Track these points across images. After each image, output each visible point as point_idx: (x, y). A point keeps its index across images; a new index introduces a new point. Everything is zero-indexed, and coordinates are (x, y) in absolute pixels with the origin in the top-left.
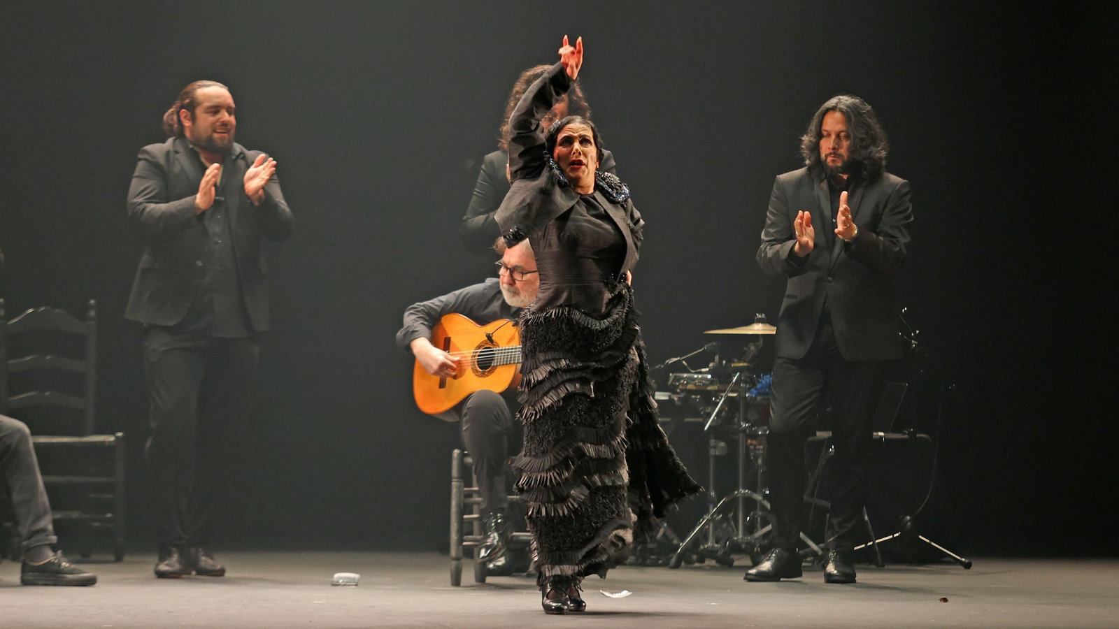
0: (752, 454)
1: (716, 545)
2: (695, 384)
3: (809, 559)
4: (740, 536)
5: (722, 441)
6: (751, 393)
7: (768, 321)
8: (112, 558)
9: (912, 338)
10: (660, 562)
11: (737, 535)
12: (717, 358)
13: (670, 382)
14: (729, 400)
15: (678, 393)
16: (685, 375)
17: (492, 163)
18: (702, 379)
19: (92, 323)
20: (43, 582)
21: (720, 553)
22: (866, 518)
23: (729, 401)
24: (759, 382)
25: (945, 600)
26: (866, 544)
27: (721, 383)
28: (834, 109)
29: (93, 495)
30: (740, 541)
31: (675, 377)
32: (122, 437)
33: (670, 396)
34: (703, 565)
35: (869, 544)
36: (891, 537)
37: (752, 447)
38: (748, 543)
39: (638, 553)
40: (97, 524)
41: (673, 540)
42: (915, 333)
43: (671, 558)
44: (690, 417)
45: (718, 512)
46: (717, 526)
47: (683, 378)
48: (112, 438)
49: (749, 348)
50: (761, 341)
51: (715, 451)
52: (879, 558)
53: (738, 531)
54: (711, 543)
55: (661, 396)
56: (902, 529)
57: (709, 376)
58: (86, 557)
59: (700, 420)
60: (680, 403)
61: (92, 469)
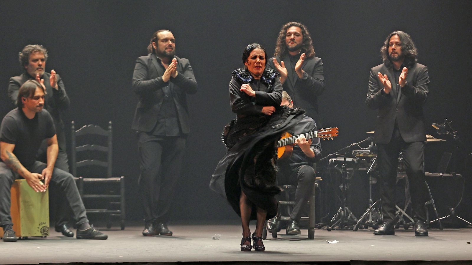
1: (372, 221)
2: (363, 154)
3: (411, 227)
5: (374, 177)
8: (120, 228)
9: (454, 134)
10: (349, 228)
11: (381, 217)
12: (372, 143)
13: (352, 154)
15: (356, 158)
16: (359, 150)
18: (366, 152)
19: (110, 131)
21: (374, 224)
22: (435, 209)
25: (469, 243)
26: (435, 220)
27: (374, 154)
28: (395, 34)
31: (355, 151)
32: (123, 178)
33: (352, 159)
34: (367, 229)
35: (436, 220)
36: (446, 217)
39: (340, 225)
40: (113, 215)
41: (354, 219)
42: (455, 132)
43: (354, 226)
44: (361, 168)
45: (373, 207)
46: (373, 213)
47: (358, 152)
48: (119, 179)
51: (372, 182)
52: (441, 226)
53: (381, 216)
54: (370, 220)
55: (349, 159)
56: (450, 214)
57: (369, 151)
58: (109, 228)
59: (366, 169)
60: (357, 162)
61: (111, 192)
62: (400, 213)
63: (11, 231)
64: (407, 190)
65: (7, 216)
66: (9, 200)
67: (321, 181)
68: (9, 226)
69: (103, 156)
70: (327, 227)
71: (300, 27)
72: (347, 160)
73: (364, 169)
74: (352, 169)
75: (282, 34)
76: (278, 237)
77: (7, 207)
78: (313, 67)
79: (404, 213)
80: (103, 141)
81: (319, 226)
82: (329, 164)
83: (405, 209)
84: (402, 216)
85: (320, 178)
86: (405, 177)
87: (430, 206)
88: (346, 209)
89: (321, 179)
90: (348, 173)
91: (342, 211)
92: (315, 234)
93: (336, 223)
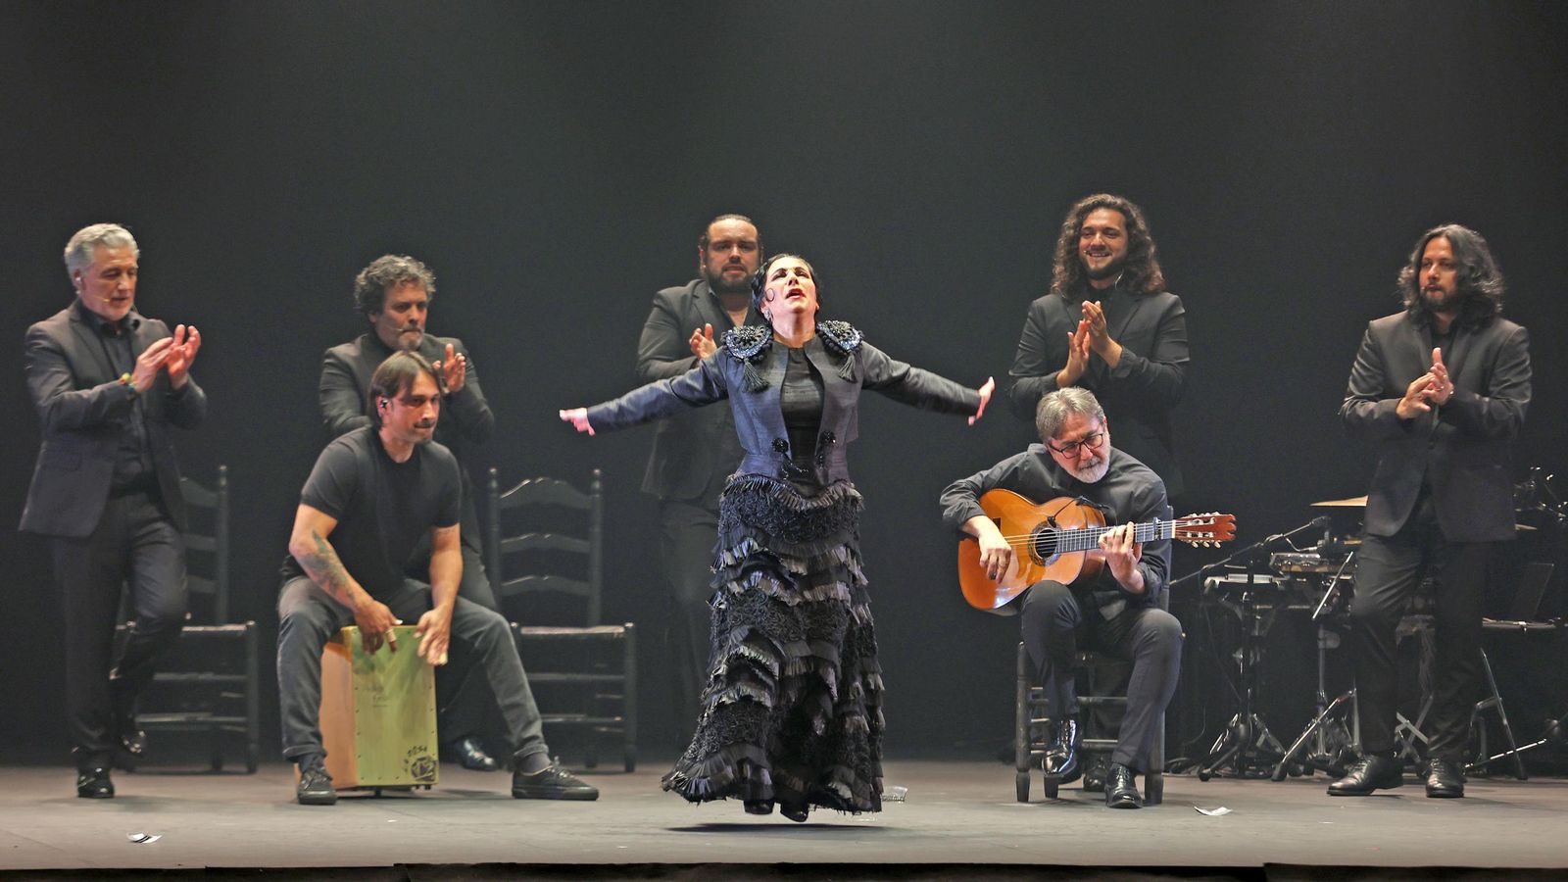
1: (1327, 754)
2: (1301, 566)
5: (1334, 632)
9: (1559, 511)
10: (1261, 773)
11: (1352, 742)
12: (1327, 534)
13: (1271, 564)
14: (1339, 581)
15: (1281, 576)
16: (1289, 555)
17: (1041, 310)
18: (1310, 559)
19: (598, 496)
20: (538, 795)
21: (1332, 763)
22: (1505, 722)
23: (1341, 584)
26: (1504, 752)
27: (1331, 563)
28: (1440, 233)
29: (599, 696)
31: (1278, 556)
32: (632, 627)
33: (1271, 580)
34: (1311, 777)
35: (1508, 753)
36: (1535, 744)
39: (1235, 763)
40: (604, 729)
41: (1276, 747)
42: (1562, 504)
43: (1274, 768)
44: (1295, 604)
45: (1329, 716)
46: (1328, 730)
47: (1287, 558)
48: (621, 630)
51: (1325, 644)
52: (1521, 768)
53: (1353, 738)
54: (1321, 752)
55: (1260, 579)
56: (1548, 735)
57: (1318, 556)
58: (591, 766)
59: (1308, 607)
60: (1283, 587)
61: (598, 665)
62: (1407, 732)
63: (318, 772)
64: (1424, 667)
65: (308, 729)
66: (317, 686)
68: (314, 759)
69: (575, 566)
70: (1198, 768)
71: (1121, 209)
72: (1256, 581)
73: (1305, 607)
74: (1271, 607)
75: (1069, 228)
76: (1060, 795)
77: (309, 705)
78: (1154, 322)
79: (1416, 731)
80: (575, 522)
81: (1175, 765)
82: (1207, 590)
83: (1420, 721)
84: (1411, 739)
86: (1418, 632)
87: (1490, 714)
88: (1253, 719)
90: (1259, 618)
91: (1241, 726)
92: (1166, 789)
93: (1223, 758)
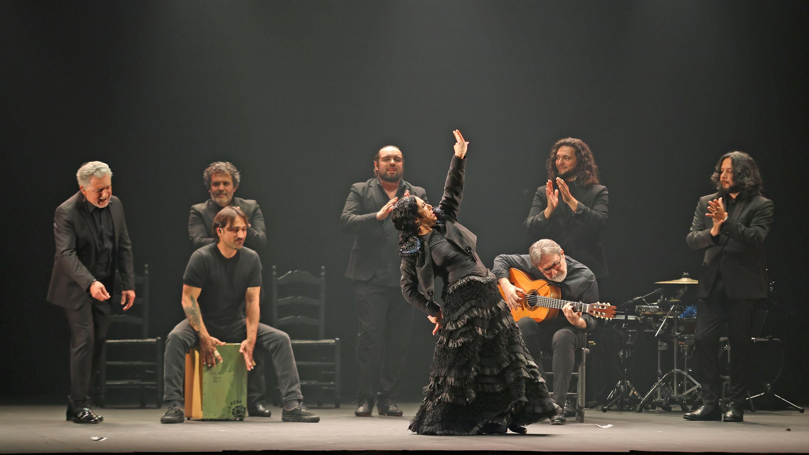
0: (681, 349)
1: (662, 400)
2: (650, 311)
4: (675, 394)
5: (665, 342)
6: (681, 316)
7: (690, 276)
10: (631, 409)
11: (674, 394)
12: (662, 297)
13: (636, 310)
14: (668, 319)
15: (640, 316)
16: (644, 306)
18: (654, 308)
19: (323, 279)
20: (292, 420)
21: (664, 404)
24: (685, 310)
25: (789, 430)
27: (664, 310)
28: (728, 157)
29: (323, 372)
30: (675, 397)
31: (639, 307)
32: (338, 340)
33: (636, 318)
34: (654, 410)
36: (759, 395)
37: (681, 346)
38: (680, 399)
39: (619, 404)
40: (325, 388)
41: (638, 396)
42: (772, 283)
43: (637, 406)
44: (647, 330)
45: (663, 381)
46: (662, 388)
47: (643, 308)
48: (334, 341)
49: (679, 292)
50: (686, 288)
51: (661, 348)
52: (752, 406)
53: (674, 391)
54: (659, 399)
55: (631, 318)
56: (765, 391)
57: (658, 307)
58: (320, 405)
60: (641, 322)
61: (323, 358)
67: (594, 346)
69: (312, 312)
70: (602, 406)
72: (629, 319)
73: (652, 331)
74: (636, 331)
80: (313, 291)
81: (591, 405)
82: (606, 323)
85: (593, 342)
88: (627, 383)
89: (595, 344)
90: (630, 336)
91: (622, 386)
92: (586, 416)
93: (614, 401)
